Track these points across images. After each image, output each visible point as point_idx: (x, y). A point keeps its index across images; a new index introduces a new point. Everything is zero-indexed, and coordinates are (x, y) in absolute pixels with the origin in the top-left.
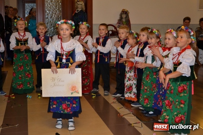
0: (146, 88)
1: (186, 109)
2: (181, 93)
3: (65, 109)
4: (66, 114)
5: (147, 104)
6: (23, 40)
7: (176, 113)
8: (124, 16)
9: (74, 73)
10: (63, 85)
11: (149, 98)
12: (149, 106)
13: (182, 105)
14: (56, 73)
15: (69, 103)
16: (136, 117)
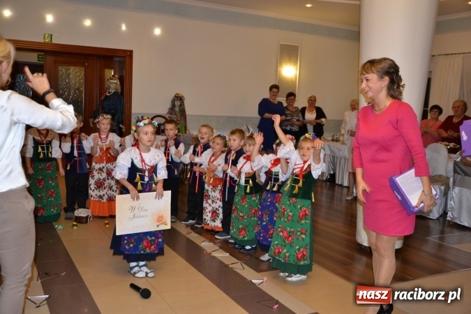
0: (241, 215)
1: (308, 240)
2: (302, 219)
3: (146, 247)
4: (148, 254)
5: (244, 237)
6: (45, 142)
7: (297, 247)
8: (177, 103)
9: (159, 199)
10: (147, 216)
11: (246, 229)
12: (246, 239)
13: (303, 236)
14: (137, 200)
15: (153, 238)
16: (230, 254)
